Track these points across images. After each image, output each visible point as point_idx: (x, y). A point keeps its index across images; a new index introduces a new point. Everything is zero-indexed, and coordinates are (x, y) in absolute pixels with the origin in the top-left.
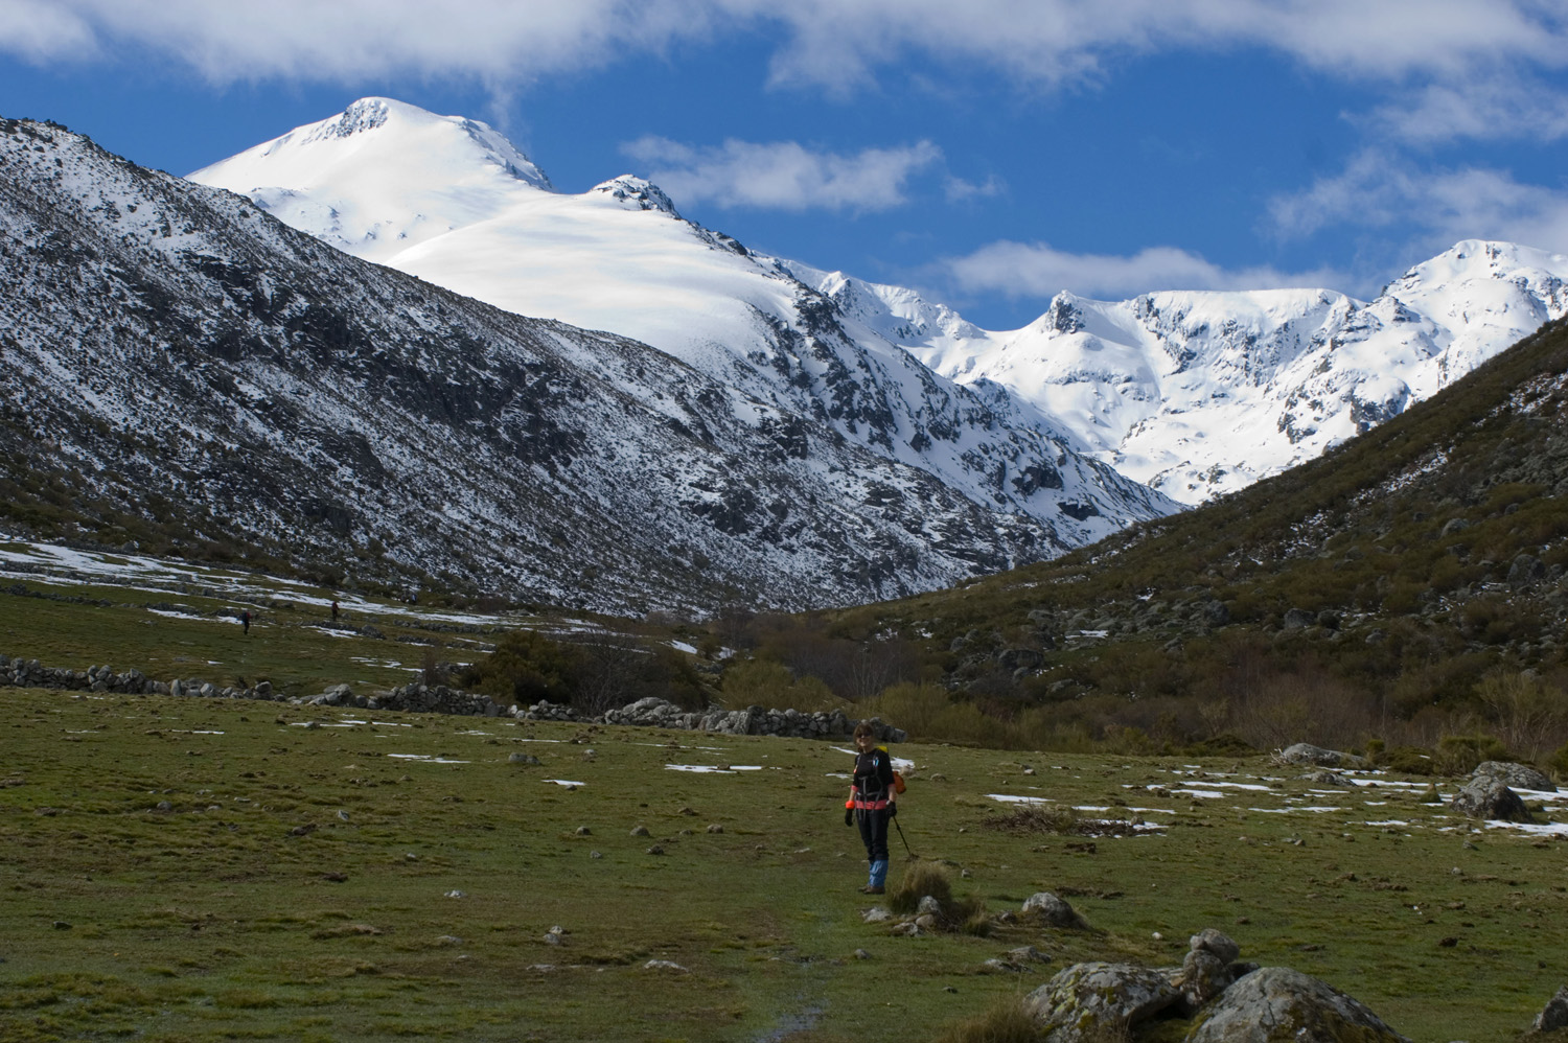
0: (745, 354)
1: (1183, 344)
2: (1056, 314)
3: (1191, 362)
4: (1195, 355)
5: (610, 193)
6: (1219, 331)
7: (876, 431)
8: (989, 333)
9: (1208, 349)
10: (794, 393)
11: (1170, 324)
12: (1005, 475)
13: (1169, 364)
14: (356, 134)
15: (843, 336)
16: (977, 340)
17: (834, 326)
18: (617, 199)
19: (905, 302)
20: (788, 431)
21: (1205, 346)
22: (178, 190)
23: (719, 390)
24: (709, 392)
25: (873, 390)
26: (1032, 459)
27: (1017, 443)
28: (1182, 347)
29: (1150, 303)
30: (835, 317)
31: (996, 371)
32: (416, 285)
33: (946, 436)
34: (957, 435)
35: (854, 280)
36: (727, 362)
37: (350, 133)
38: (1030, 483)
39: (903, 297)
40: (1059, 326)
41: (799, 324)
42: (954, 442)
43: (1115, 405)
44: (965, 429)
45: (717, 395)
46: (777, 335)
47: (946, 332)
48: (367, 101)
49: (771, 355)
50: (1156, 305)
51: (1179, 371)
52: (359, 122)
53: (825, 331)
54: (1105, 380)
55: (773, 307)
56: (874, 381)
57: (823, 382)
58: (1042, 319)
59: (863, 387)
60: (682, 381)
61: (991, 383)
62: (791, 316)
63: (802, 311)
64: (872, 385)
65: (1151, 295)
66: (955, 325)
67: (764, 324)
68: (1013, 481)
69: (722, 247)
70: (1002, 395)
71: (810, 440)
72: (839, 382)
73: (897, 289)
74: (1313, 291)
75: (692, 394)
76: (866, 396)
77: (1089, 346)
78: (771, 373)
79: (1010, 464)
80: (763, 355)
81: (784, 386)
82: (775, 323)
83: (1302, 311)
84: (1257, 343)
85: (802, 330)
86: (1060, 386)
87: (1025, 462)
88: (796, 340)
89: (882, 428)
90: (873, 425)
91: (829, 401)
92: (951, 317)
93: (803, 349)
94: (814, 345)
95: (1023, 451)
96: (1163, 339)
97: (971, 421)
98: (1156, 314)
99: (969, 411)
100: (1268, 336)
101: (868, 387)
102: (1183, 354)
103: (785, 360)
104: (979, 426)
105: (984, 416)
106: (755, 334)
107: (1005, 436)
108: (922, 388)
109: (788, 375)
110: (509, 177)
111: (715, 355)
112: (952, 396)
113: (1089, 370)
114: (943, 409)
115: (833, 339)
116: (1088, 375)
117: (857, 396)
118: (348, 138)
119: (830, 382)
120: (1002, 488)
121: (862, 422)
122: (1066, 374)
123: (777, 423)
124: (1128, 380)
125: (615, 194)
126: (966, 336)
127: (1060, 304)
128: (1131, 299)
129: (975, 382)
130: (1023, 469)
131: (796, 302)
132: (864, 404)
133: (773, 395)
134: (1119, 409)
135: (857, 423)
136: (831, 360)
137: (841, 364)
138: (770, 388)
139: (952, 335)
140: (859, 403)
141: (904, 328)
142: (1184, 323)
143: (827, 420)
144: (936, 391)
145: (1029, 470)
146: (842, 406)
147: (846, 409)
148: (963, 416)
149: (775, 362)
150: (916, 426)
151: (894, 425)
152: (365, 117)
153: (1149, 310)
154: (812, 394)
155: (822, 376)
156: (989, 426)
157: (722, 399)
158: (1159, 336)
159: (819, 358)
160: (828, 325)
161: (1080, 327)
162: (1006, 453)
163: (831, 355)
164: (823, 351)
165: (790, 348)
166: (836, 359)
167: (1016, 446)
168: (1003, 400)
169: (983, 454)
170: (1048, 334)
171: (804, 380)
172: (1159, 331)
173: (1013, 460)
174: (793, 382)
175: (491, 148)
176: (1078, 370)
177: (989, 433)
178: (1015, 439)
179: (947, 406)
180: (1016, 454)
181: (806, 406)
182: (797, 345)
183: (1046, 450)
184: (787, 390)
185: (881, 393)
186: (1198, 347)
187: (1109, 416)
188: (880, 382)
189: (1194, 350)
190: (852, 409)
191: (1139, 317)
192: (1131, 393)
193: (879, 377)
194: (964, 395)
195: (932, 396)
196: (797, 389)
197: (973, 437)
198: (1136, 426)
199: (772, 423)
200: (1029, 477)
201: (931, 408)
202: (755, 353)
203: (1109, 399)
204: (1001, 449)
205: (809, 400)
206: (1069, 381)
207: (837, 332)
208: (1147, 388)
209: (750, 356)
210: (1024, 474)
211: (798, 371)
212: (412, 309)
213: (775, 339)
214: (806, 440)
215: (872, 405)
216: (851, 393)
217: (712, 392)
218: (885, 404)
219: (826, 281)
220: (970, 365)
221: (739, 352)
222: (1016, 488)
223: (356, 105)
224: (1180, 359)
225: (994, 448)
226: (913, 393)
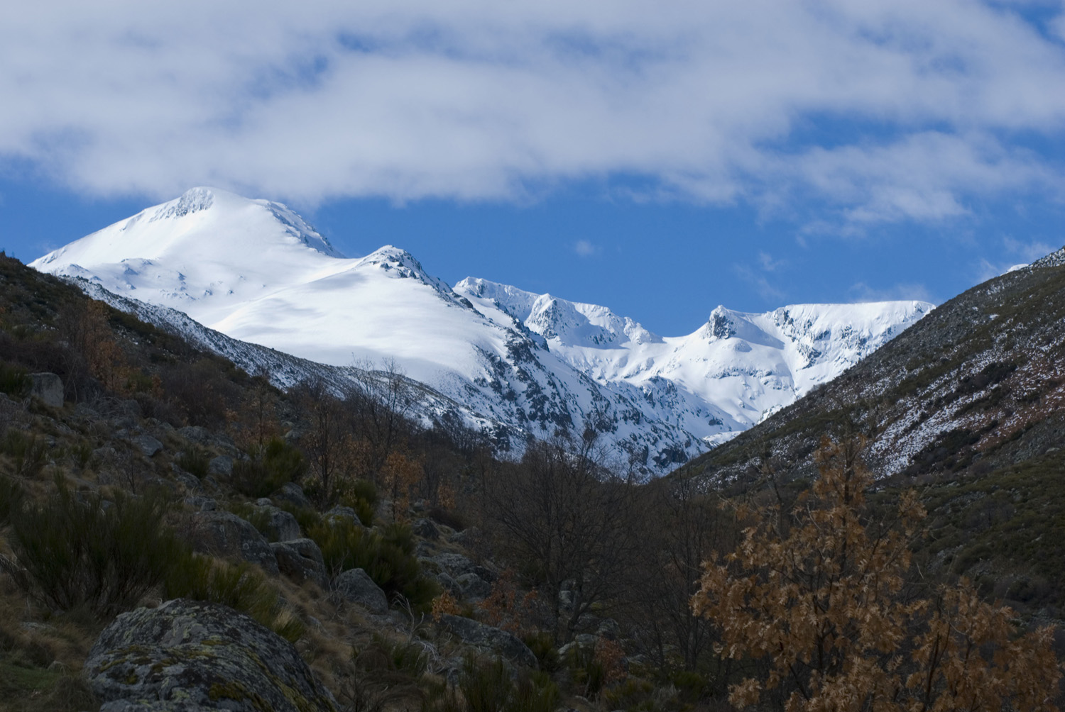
0: (473, 380)
1: (811, 345)
2: (714, 324)
3: (817, 359)
4: (820, 353)
5: (378, 266)
6: (839, 335)
7: (560, 428)
8: (665, 339)
9: (830, 348)
10: (505, 405)
11: (802, 330)
12: (648, 454)
13: (801, 361)
14: (190, 214)
15: (538, 364)
16: (654, 344)
17: (531, 357)
18: (384, 269)
19: (599, 316)
20: (497, 435)
21: (828, 347)
22: (152, 314)
23: (455, 410)
24: (448, 412)
25: (557, 400)
26: (666, 444)
27: (656, 433)
28: (811, 347)
29: (786, 315)
30: (532, 351)
31: (668, 369)
32: (276, 356)
33: (607, 430)
34: (615, 429)
35: (559, 300)
36: (460, 385)
37: (185, 213)
38: (665, 460)
39: (598, 313)
40: (716, 334)
41: (508, 357)
42: (613, 433)
43: (759, 394)
44: (621, 425)
45: (454, 413)
46: (493, 366)
47: (632, 339)
48: (198, 189)
49: (489, 380)
50: (791, 316)
51: (808, 366)
52: (192, 205)
53: (525, 361)
54: (751, 375)
55: (491, 346)
56: (558, 394)
57: (524, 397)
58: (704, 327)
59: (551, 399)
60: (432, 406)
61: (663, 379)
62: (503, 352)
63: (510, 349)
64: (557, 397)
65: (787, 308)
66: (637, 333)
67: (484, 359)
68: (653, 459)
69: (456, 303)
70: (671, 388)
71: (511, 439)
72: (535, 396)
73: (593, 306)
74: (911, 302)
75: (439, 413)
76: (553, 405)
77: (740, 349)
78: (490, 392)
79: (651, 447)
80: (484, 380)
81: (498, 400)
82: (491, 357)
83: (902, 318)
84: (867, 343)
85: (511, 362)
86: (717, 380)
87: (662, 446)
88: (506, 369)
89: (563, 426)
90: (558, 424)
91: (528, 408)
92: (635, 327)
93: (510, 375)
94: (518, 372)
95: (660, 438)
96: (796, 342)
97: (625, 419)
98: (791, 322)
99: (624, 412)
100: (876, 338)
101: (554, 398)
102: (811, 353)
103: (499, 383)
104: (631, 422)
105: (634, 415)
106: (479, 366)
107: (648, 428)
108: (591, 398)
109: (501, 393)
110: (303, 246)
111: (452, 381)
112: (612, 402)
113: (739, 367)
114: (605, 411)
115: (531, 366)
116: (739, 371)
117: (547, 405)
118: (185, 217)
119: (529, 396)
120: (645, 464)
121: (550, 422)
122: (722, 371)
123: (490, 430)
124: (769, 374)
125: (382, 266)
126: (647, 341)
127: (717, 316)
128: (772, 311)
129: (650, 379)
130: (660, 451)
131: (506, 342)
132: (552, 410)
133: (491, 407)
134: (762, 396)
135: (547, 423)
136: (529, 382)
137: (536, 384)
138: (489, 402)
139: (636, 341)
140: (548, 410)
141: (598, 337)
142: (812, 329)
143: (527, 421)
144: (601, 399)
145: (664, 451)
146: (536, 412)
147: (539, 414)
148: (619, 416)
149: (492, 385)
150: (586, 424)
151: (572, 424)
152: (196, 202)
153: (786, 319)
154: (516, 405)
155: (523, 392)
156: (638, 422)
157: (457, 415)
158: (794, 339)
159: (521, 380)
160: (527, 358)
161: (732, 334)
162: (648, 440)
163: (529, 378)
164: (524, 375)
165: (502, 375)
166: (532, 380)
167: (656, 435)
168: (672, 392)
169: (632, 441)
170: (707, 340)
171: (512, 396)
172: (793, 335)
173: (653, 444)
174: (504, 398)
175: (289, 224)
176: (731, 367)
177: (638, 426)
178: (655, 430)
179: (609, 409)
180: (656, 440)
181: (512, 413)
182: (507, 372)
183: (677, 436)
184: (500, 403)
185: (564, 402)
186: (823, 347)
187: (754, 401)
188: (563, 395)
189: (819, 350)
190: (543, 414)
191: (778, 325)
192: (771, 384)
193: (562, 391)
194: (621, 401)
195: (598, 403)
196: (507, 402)
197: (626, 430)
198: (766, 411)
199: (487, 430)
200: (664, 456)
201: (597, 411)
202: (479, 379)
203: (755, 389)
204: (645, 437)
205: (514, 409)
206: (724, 376)
207: (533, 362)
208: (784, 380)
209: (476, 381)
210: (661, 454)
211: (507, 390)
212: (279, 374)
213: (492, 369)
214: (509, 440)
215: (557, 411)
216: (543, 403)
217: (451, 412)
218: (566, 410)
219: (537, 301)
220: (650, 364)
221: (468, 379)
222: (655, 463)
223: (189, 192)
224: (809, 357)
225: (641, 437)
226: (585, 402)
